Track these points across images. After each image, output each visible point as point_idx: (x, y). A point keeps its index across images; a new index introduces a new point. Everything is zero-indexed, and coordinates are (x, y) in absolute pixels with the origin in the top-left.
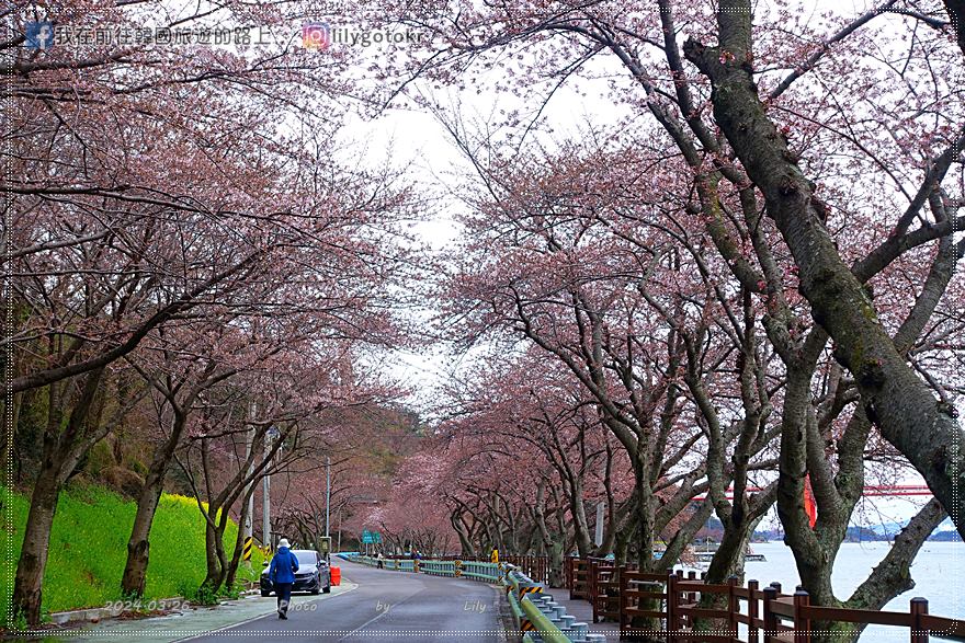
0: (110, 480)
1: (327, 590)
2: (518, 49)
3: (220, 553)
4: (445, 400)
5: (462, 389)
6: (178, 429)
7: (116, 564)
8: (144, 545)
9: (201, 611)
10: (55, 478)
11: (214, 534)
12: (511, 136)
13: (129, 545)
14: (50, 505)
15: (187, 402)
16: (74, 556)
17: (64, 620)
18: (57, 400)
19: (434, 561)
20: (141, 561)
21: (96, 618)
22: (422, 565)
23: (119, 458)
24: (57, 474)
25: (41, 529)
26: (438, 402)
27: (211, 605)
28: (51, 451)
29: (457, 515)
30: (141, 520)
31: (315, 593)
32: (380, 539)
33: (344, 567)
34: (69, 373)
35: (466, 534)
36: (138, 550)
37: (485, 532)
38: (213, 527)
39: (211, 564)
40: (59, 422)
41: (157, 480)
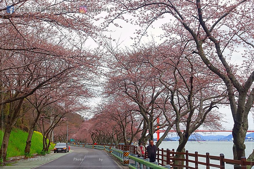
0: (21, 127)
1: (68, 152)
2: (143, 11)
3: (46, 144)
4: (96, 110)
5: (101, 108)
6: (38, 116)
7: (23, 146)
8: (30, 142)
9: (42, 157)
10: (11, 126)
11: (45, 140)
12: (138, 37)
13: (26, 142)
14: (9, 132)
15: (41, 109)
16: (13, 144)
17: (11, 159)
18: (11, 107)
19: (86, 145)
20: (29, 146)
21: (19, 159)
22: (84, 146)
23: (23, 122)
24: (11, 125)
25: (7, 138)
26: (95, 111)
27: (44, 155)
28: (10, 120)
29: (92, 135)
30: (30, 136)
31: (66, 152)
32: (74, 140)
33: (70, 147)
34: (16, 100)
35: (94, 139)
36: (29, 143)
37: (99, 139)
38: (45, 138)
39: (44, 146)
40: (12, 113)
41: (33, 127)
